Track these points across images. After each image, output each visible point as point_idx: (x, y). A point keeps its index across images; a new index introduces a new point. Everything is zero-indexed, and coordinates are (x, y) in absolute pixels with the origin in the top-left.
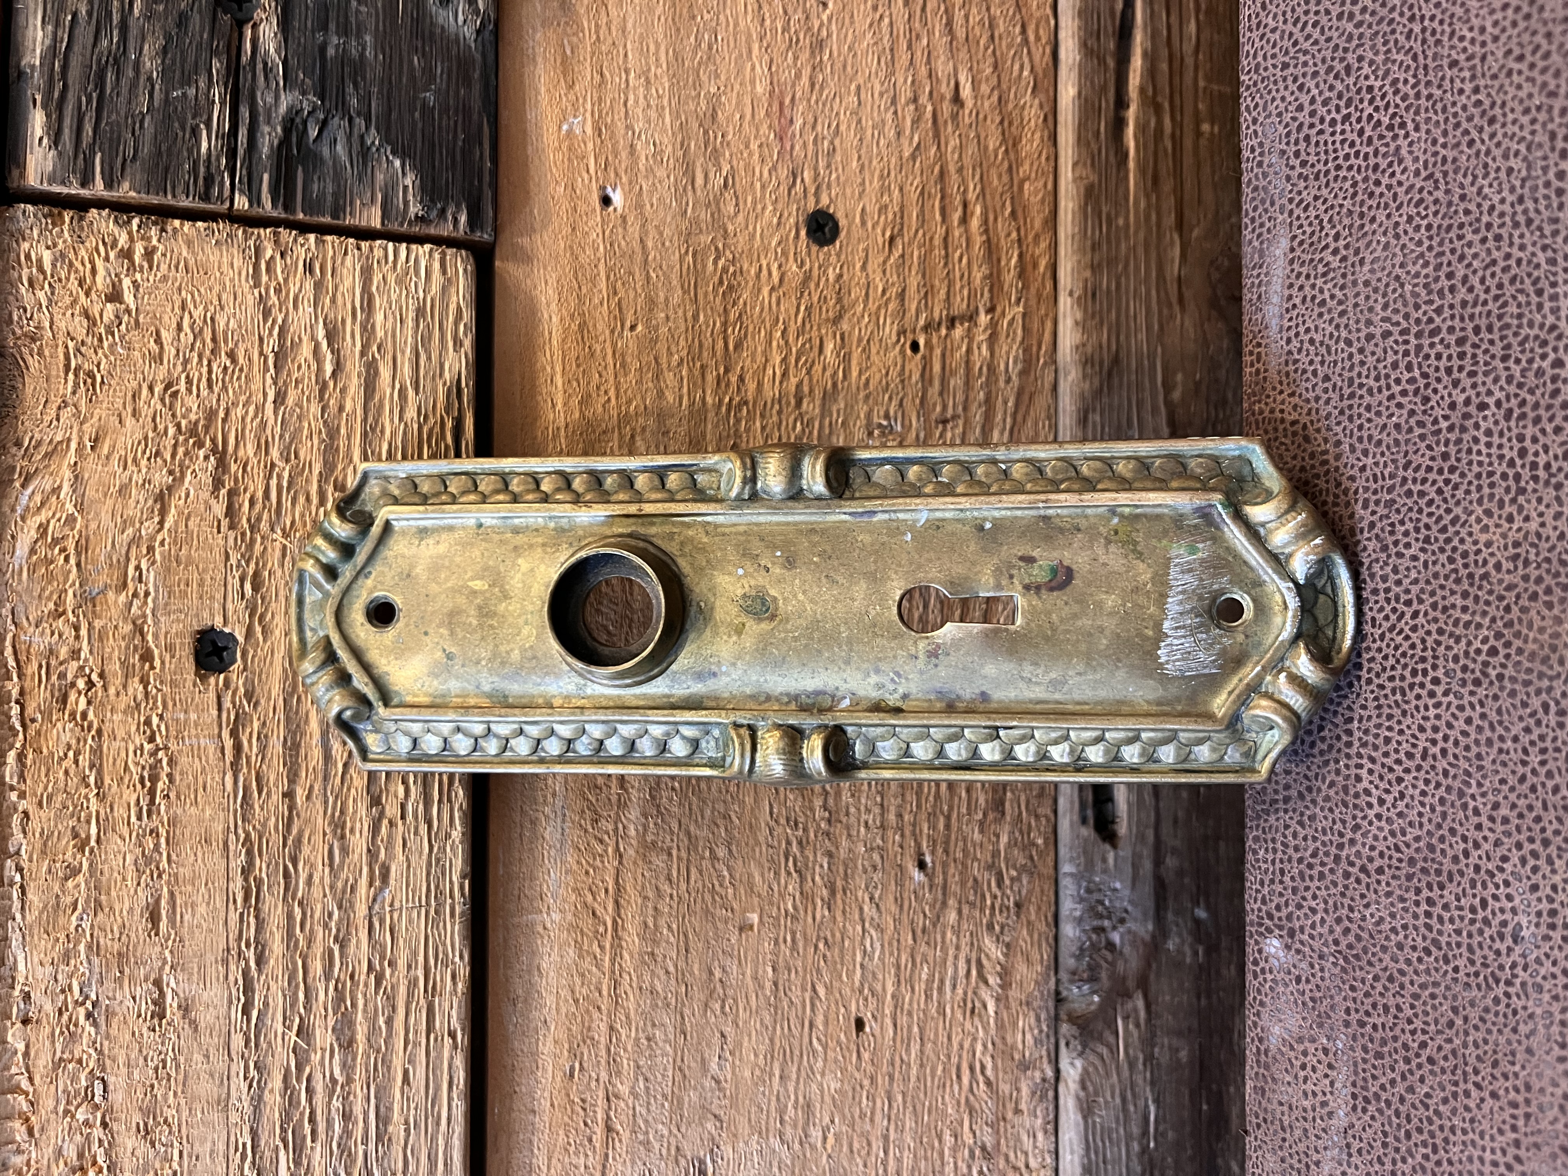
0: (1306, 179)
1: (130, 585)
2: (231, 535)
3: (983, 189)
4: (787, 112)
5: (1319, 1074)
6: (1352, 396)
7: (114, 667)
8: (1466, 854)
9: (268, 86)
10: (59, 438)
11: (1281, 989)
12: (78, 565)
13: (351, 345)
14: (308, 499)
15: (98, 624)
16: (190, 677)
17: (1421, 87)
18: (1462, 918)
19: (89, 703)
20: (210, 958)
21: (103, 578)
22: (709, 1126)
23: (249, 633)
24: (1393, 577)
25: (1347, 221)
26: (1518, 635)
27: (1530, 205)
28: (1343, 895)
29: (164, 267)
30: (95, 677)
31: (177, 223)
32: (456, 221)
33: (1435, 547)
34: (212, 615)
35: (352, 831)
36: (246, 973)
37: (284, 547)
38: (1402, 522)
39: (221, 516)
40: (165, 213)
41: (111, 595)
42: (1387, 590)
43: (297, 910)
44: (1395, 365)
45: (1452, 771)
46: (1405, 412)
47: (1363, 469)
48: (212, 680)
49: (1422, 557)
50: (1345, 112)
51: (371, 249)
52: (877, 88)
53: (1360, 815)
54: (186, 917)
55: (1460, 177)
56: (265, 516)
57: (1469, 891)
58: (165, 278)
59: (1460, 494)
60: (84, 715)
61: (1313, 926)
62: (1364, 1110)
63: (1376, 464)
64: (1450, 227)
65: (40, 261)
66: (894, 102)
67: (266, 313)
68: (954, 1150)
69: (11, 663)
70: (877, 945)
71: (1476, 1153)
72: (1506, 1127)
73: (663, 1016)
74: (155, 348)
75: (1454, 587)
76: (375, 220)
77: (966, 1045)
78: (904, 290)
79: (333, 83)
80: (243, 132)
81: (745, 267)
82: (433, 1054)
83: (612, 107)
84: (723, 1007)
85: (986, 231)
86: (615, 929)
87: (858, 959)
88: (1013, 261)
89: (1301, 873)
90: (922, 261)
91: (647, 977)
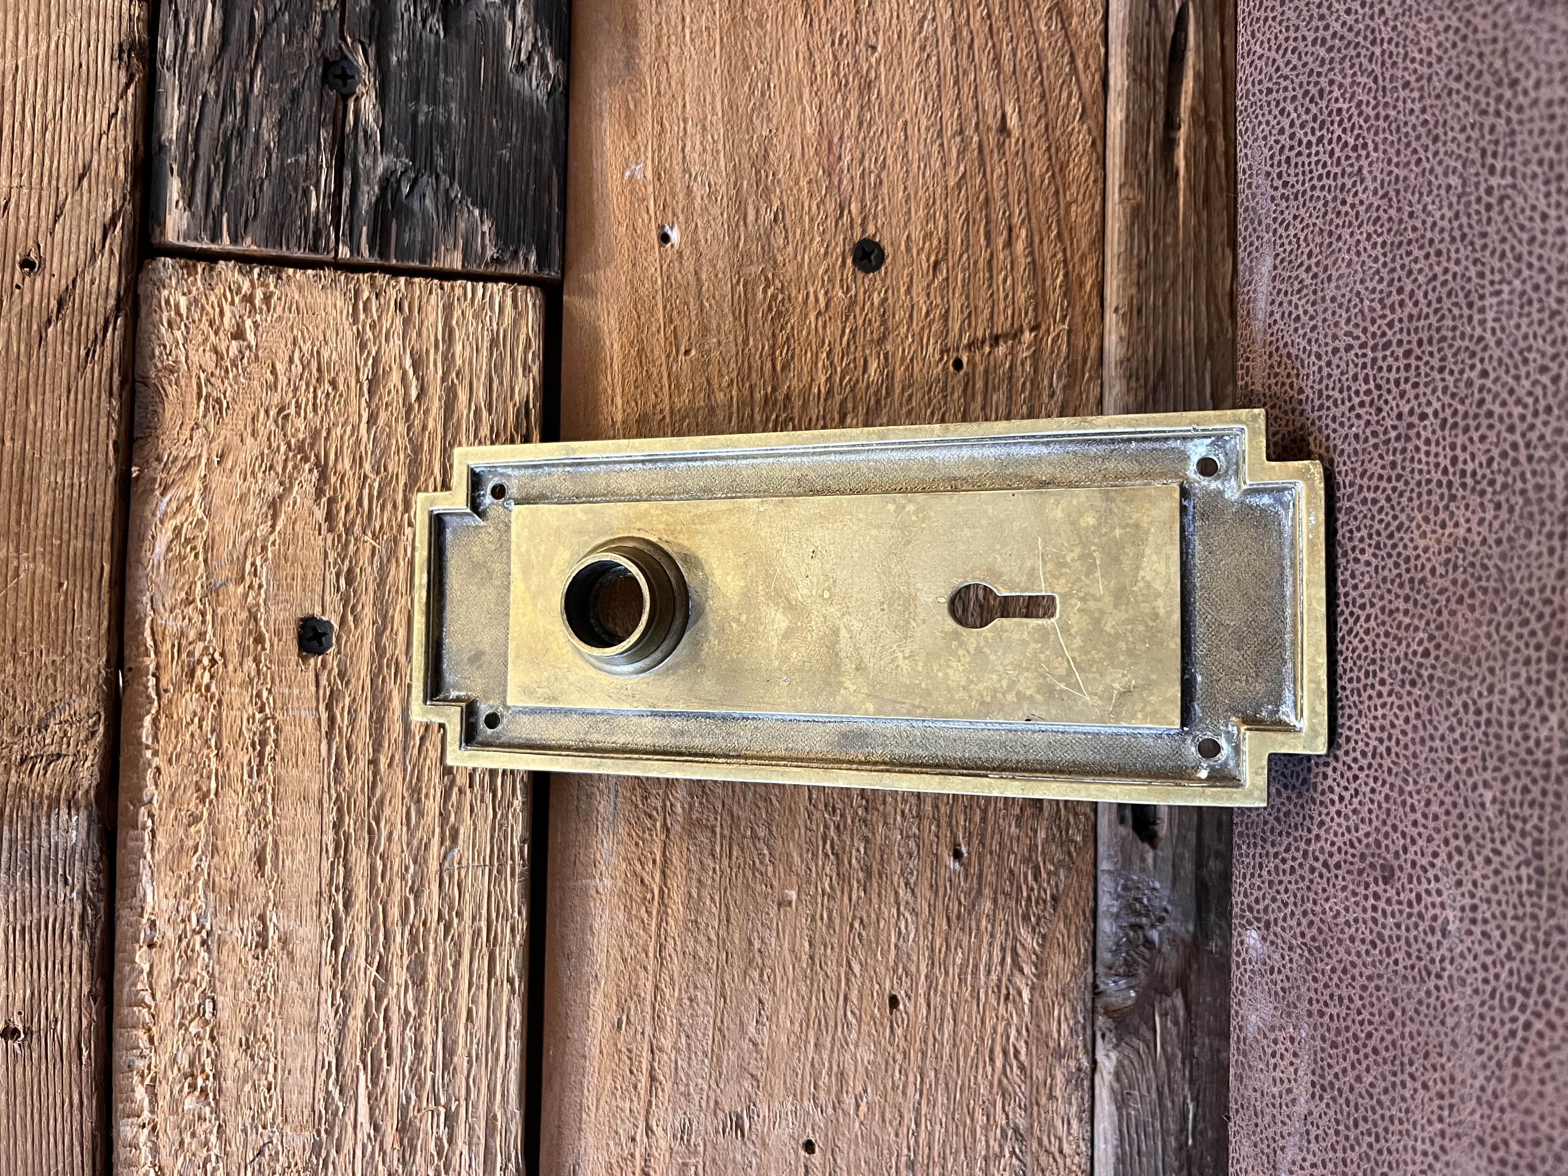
0: (1287, 200)
1: (247, 578)
2: (330, 537)
3: (1029, 213)
4: (836, 150)
5: (1286, 1062)
6: (1321, 407)
7: (233, 648)
8: (1405, 850)
9: (367, 151)
10: (192, 454)
11: (1258, 979)
12: (205, 561)
13: (434, 373)
14: (395, 506)
15: (220, 611)
16: (294, 658)
17: (1380, 108)
18: (1401, 912)
19: (212, 677)
20: (306, 899)
21: (225, 573)
22: (746, 1084)
23: (343, 622)
24: (1351, 582)
25: (1318, 240)
26: (1446, 637)
27: (1464, 220)
28: (1309, 888)
29: (279, 310)
30: (217, 656)
31: (291, 271)
32: (527, 261)
33: (1383, 553)
34: (313, 605)
35: (427, 796)
36: (335, 914)
37: (374, 548)
38: (1359, 529)
39: (322, 521)
40: (281, 263)
41: (231, 587)
42: (1346, 595)
43: (379, 863)
44: (1355, 378)
45: (1395, 769)
46: (1362, 422)
48: (312, 661)
49: (1374, 562)
50: (1318, 134)
51: (453, 287)
52: (924, 123)
53: (1325, 811)
54: (287, 863)
55: (1409, 195)
56: (358, 521)
57: (1408, 886)
58: (280, 318)
59: (1404, 500)
60: (208, 688)
61: (1285, 919)
62: (1321, 1098)
63: (1339, 473)
64: (1401, 243)
65: (177, 305)
66: (940, 134)
67: (363, 346)
68: (986, 1128)
69: (150, 642)
70: (912, 928)
71: (1411, 1143)
72: (1434, 1118)
73: (704, 980)
74: (270, 378)
75: (1399, 591)
76: (456, 263)
77: (1000, 1029)
78: (947, 311)
79: (423, 145)
80: (346, 191)
81: (793, 294)
82: (493, 997)
83: (670, 154)
84: (761, 975)
85: (1032, 253)
86: (662, 897)
87: (893, 940)
88: (1059, 281)
89: (1276, 867)
90: (966, 284)
91: (690, 943)
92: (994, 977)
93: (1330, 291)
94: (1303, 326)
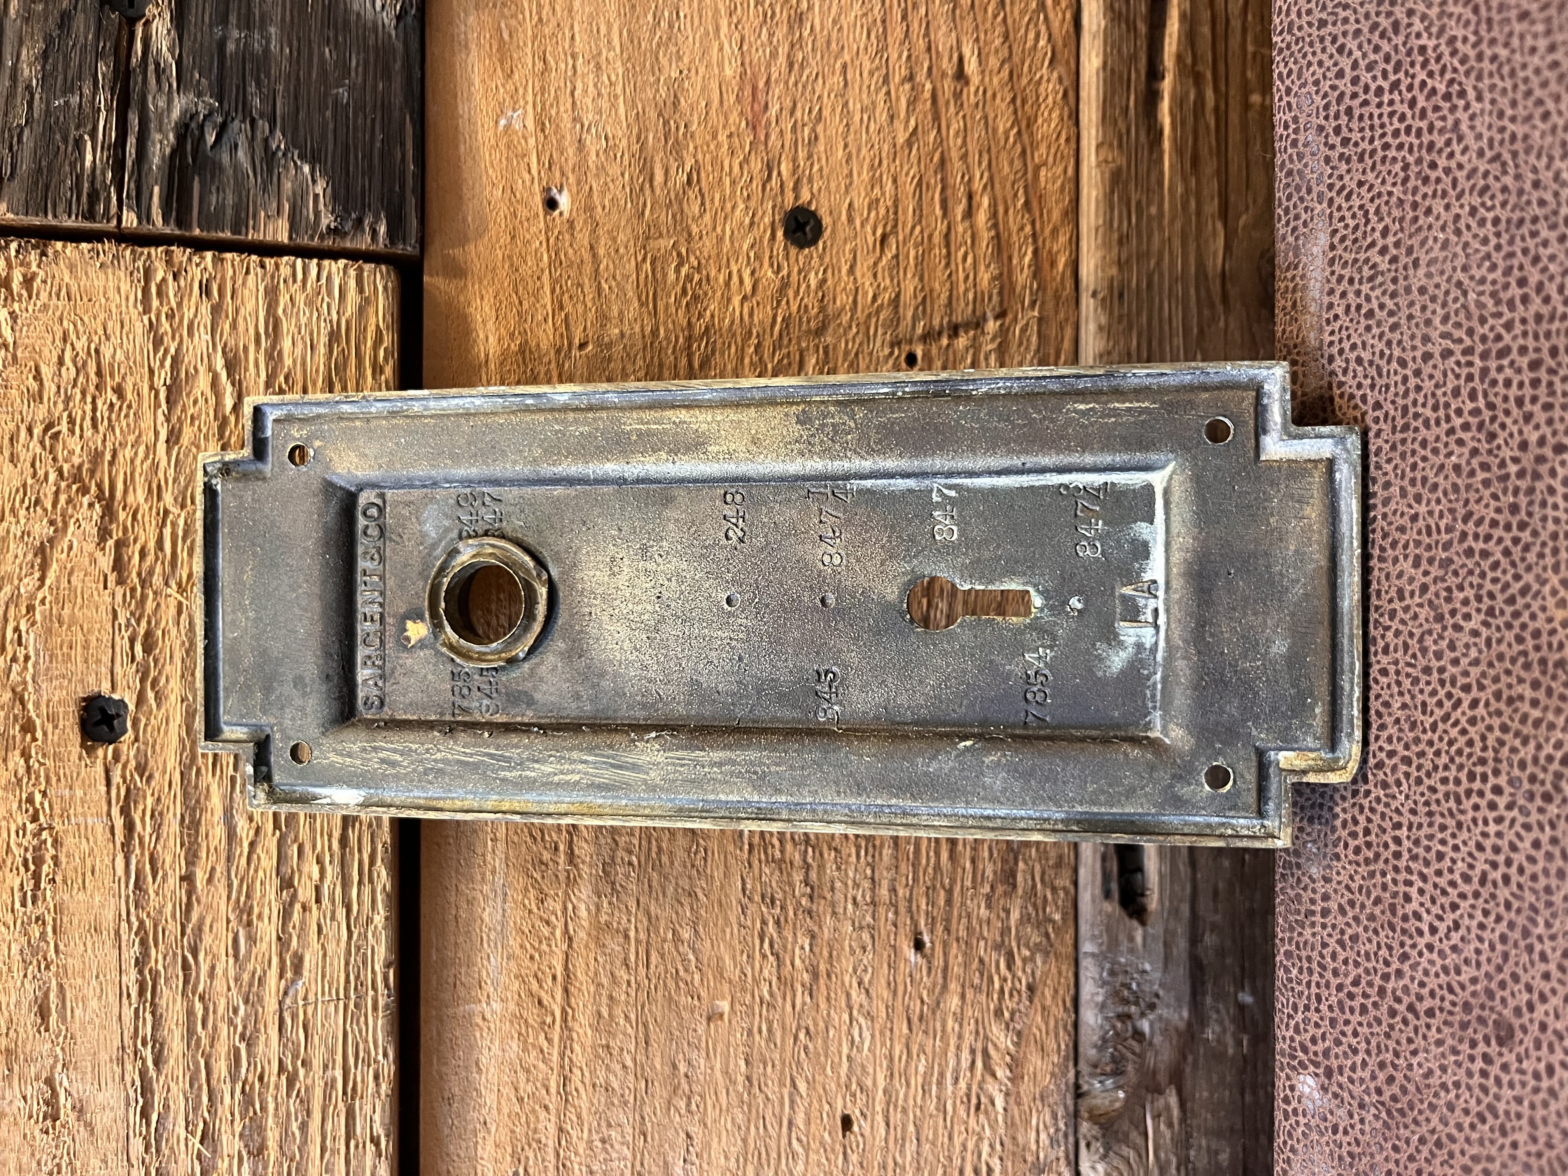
0: (1348, 161)
1: (9, 648)
2: (119, 591)
3: (991, 178)
4: (761, 97)
6: (1405, 428)
8: (1530, 1006)
9: (160, 89)
13: (255, 375)
16: (76, 749)
17: (1484, 46)
20: (104, 1057)
23: (141, 699)
24: (1449, 655)
25: (1396, 213)
28: (1388, 1036)
29: (44, 296)
31: (59, 245)
32: (374, 233)
33: (1500, 621)
34: (99, 681)
35: (260, 916)
36: (143, 1074)
37: (180, 604)
38: (1461, 588)
39: (108, 571)
40: (46, 235)
42: (1441, 670)
43: (199, 1007)
44: (1456, 392)
46: (1466, 451)
47: (1414, 518)
48: (100, 752)
49: (1485, 632)
50: (1392, 78)
51: (277, 266)
52: (867, 66)
54: (78, 1012)
55: (1532, 159)
56: (158, 569)
57: (1534, 1053)
58: (45, 307)
59: (1531, 557)
61: (1353, 1068)
63: (1430, 513)
64: (1521, 221)
66: (886, 80)
67: (158, 342)
70: (867, 1035)
73: (619, 1115)
74: (33, 385)
75: (1523, 674)
76: (280, 232)
77: (970, 1145)
78: (898, 295)
79: (232, 81)
80: (132, 141)
81: (712, 274)
82: (353, 1163)
83: (556, 99)
84: (688, 1105)
85: (995, 226)
86: (565, 1020)
87: (845, 1050)
88: (1027, 259)
89: (1340, 1002)
90: (920, 262)
91: (602, 1073)
92: (962, 1084)
93: (1418, 278)
94: (1379, 324)
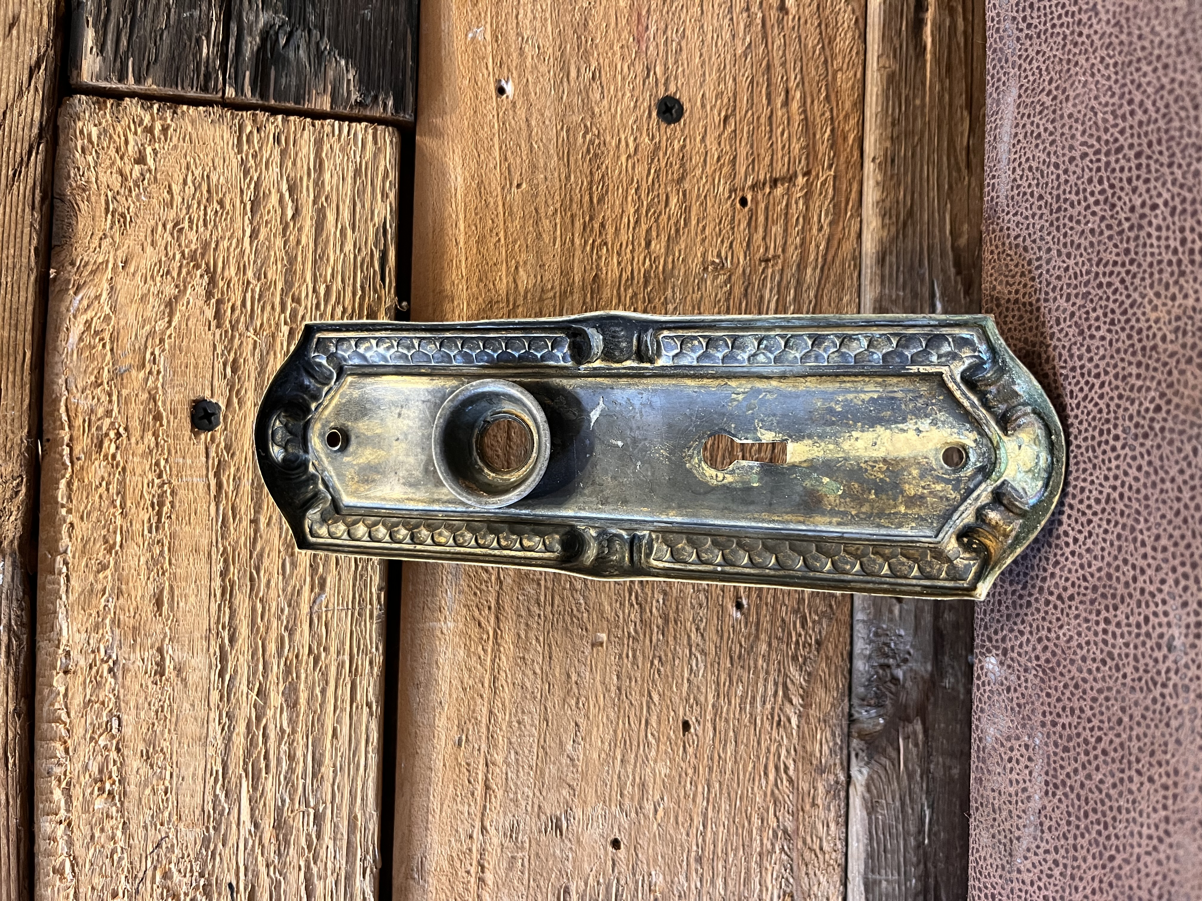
0: (1031, 38)
1: (147, 365)
2: (218, 332)
3: (802, 78)
4: (643, 20)
5: (1022, 766)
6: (1059, 209)
7: (135, 424)
8: (1135, 579)
9: (251, 8)
10: (100, 260)
11: (996, 698)
12: (112, 350)
13: (307, 198)
14: (273, 308)
15: (124, 392)
16: (187, 433)
18: (1130, 633)
19: (117, 448)
20: (197, 635)
21: (129, 360)
22: (564, 792)
23: (229, 404)
24: (1087, 356)
25: (1058, 68)
26: (1176, 393)
28: (1044, 619)
29: (175, 140)
30: (121, 430)
31: (185, 108)
32: (385, 106)
33: (1118, 328)
34: (203, 389)
36: (222, 648)
37: (255, 342)
38: (1094, 310)
39: (211, 319)
40: (177, 101)
41: (134, 372)
42: (1082, 367)
43: (259, 606)
44: (1090, 181)
45: (1127, 512)
46: (1097, 219)
47: (1067, 269)
48: (203, 436)
49: (1108, 336)
51: (323, 126)
53: (1059, 552)
54: (181, 605)
56: (242, 319)
57: (1136, 611)
58: (176, 147)
59: (1137, 281)
60: (114, 457)
61: (1021, 646)
62: (1054, 795)
63: (1077, 264)
65: (90, 135)
66: (730, 11)
67: (246, 172)
68: (761, 830)
69: (64, 417)
70: (701, 665)
71: (1136, 829)
72: (1159, 806)
73: (530, 706)
74: (168, 197)
75: (1132, 359)
76: (325, 104)
77: (773, 749)
78: (735, 158)
79: (297, 4)
80: (232, 41)
81: (608, 139)
82: (355, 718)
83: (506, 20)
84: (577, 703)
85: (805, 111)
86: (496, 638)
87: (686, 675)
88: (826, 136)
89: (1014, 603)
90: (751, 134)
91: (519, 676)
92: (768, 706)
93: (1068, 108)
94: (1043, 142)
